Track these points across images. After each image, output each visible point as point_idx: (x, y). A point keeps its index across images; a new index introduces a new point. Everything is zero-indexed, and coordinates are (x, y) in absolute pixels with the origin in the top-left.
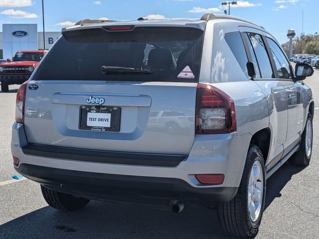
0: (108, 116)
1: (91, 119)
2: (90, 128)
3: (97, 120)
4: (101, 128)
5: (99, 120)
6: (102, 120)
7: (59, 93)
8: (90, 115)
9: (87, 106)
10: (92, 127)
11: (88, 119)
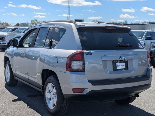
0: (124, 64)
1: (118, 66)
2: (118, 70)
3: (120, 66)
4: (122, 69)
5: (121, 66)
6: (122, 66)
7: (106, 56)
8: (117, 64)
9: (116, 61)
10: (119, 69)
11: (117, 66)
